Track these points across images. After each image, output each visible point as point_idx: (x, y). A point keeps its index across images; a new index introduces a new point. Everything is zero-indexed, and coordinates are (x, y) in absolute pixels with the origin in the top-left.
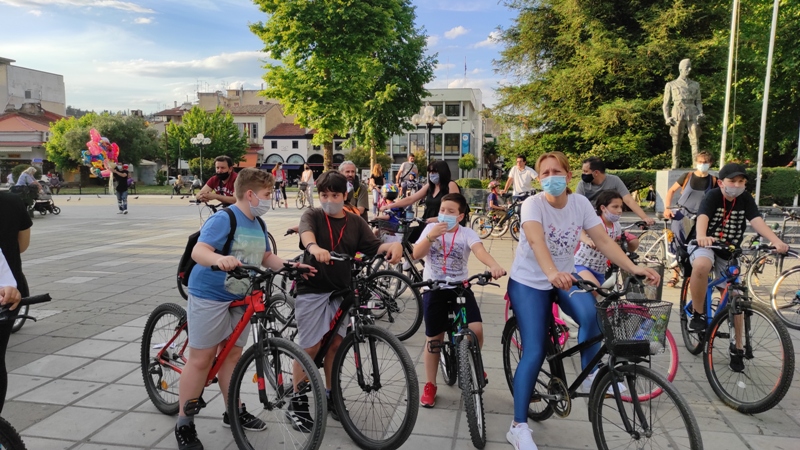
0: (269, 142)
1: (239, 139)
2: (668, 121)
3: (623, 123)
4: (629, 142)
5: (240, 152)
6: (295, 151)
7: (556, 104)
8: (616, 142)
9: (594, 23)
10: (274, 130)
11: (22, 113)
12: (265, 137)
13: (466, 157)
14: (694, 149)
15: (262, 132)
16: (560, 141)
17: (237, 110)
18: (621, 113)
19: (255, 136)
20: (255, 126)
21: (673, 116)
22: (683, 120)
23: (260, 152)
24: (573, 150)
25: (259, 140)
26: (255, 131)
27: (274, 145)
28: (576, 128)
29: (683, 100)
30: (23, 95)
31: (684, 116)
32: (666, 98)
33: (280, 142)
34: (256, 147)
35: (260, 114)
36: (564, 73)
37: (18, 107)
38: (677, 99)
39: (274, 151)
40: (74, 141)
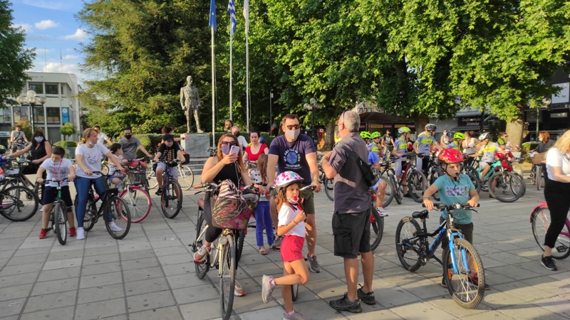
2: (183, 108)
7: (123, 95)
8: (159, 118)
13: (66, 125)
22: (191, 108)
29: (190, 97)
31: (191, 106)
38: (187, 96)
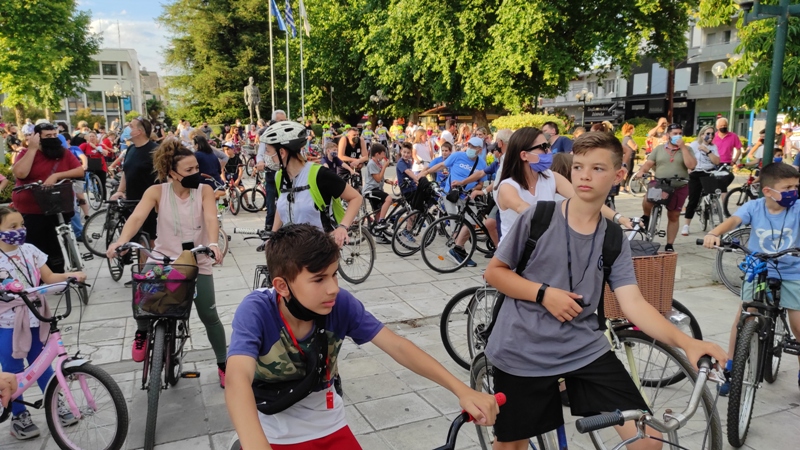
2: (247, 103)
3: (230, 103)
4: (233, 112)
9: (212, 52)
14: (258, 116)
16: (201, 110)
18: (228, 98)
21: (249, 101)
24: (209, 115)
28: (209, 104)
29: (252, 95)
31: (253, 102)
32: (245, 93)
36: (201, 75)
38: (250, 94)
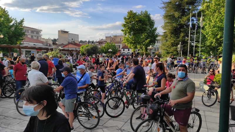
0: (123, 49)
1: (116, 49)
5: (116, 52)
6: (129, 52)
10: (124, 47)
11: (71, 43)
12: (122, 48)
15: (121, 47)
17: (116, 42)
19: (119, 48)
20: (120, 46)
23: (120, 52)
25: (120, 49)
26: (119, 47)
27: (124, 50)
30: (71, 39)
33: (125, 49)
34: (120, 51)
35: (121, 43)
37: (70, 42)
39: (124, 52)
40: (85, 50)
